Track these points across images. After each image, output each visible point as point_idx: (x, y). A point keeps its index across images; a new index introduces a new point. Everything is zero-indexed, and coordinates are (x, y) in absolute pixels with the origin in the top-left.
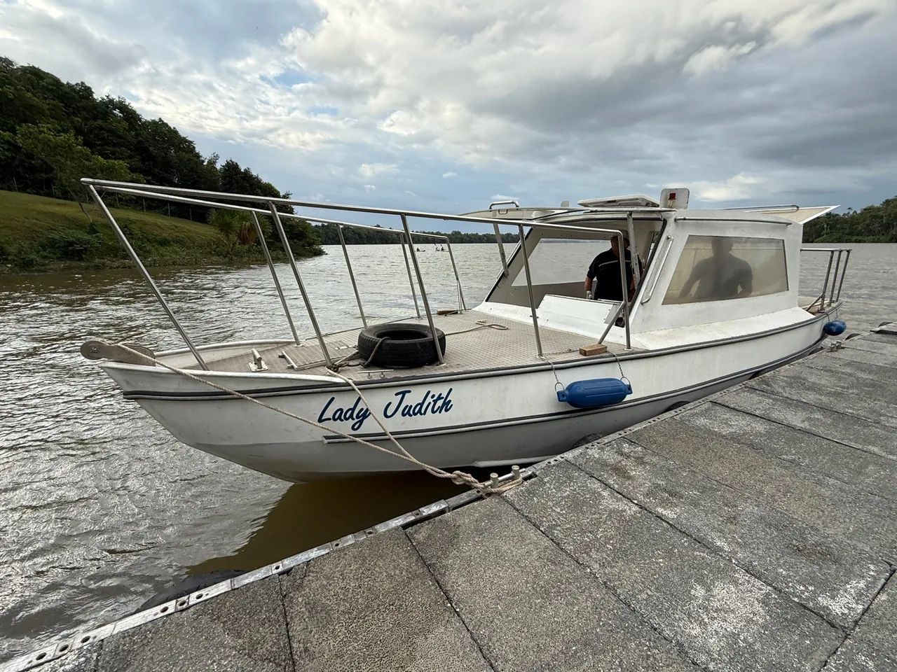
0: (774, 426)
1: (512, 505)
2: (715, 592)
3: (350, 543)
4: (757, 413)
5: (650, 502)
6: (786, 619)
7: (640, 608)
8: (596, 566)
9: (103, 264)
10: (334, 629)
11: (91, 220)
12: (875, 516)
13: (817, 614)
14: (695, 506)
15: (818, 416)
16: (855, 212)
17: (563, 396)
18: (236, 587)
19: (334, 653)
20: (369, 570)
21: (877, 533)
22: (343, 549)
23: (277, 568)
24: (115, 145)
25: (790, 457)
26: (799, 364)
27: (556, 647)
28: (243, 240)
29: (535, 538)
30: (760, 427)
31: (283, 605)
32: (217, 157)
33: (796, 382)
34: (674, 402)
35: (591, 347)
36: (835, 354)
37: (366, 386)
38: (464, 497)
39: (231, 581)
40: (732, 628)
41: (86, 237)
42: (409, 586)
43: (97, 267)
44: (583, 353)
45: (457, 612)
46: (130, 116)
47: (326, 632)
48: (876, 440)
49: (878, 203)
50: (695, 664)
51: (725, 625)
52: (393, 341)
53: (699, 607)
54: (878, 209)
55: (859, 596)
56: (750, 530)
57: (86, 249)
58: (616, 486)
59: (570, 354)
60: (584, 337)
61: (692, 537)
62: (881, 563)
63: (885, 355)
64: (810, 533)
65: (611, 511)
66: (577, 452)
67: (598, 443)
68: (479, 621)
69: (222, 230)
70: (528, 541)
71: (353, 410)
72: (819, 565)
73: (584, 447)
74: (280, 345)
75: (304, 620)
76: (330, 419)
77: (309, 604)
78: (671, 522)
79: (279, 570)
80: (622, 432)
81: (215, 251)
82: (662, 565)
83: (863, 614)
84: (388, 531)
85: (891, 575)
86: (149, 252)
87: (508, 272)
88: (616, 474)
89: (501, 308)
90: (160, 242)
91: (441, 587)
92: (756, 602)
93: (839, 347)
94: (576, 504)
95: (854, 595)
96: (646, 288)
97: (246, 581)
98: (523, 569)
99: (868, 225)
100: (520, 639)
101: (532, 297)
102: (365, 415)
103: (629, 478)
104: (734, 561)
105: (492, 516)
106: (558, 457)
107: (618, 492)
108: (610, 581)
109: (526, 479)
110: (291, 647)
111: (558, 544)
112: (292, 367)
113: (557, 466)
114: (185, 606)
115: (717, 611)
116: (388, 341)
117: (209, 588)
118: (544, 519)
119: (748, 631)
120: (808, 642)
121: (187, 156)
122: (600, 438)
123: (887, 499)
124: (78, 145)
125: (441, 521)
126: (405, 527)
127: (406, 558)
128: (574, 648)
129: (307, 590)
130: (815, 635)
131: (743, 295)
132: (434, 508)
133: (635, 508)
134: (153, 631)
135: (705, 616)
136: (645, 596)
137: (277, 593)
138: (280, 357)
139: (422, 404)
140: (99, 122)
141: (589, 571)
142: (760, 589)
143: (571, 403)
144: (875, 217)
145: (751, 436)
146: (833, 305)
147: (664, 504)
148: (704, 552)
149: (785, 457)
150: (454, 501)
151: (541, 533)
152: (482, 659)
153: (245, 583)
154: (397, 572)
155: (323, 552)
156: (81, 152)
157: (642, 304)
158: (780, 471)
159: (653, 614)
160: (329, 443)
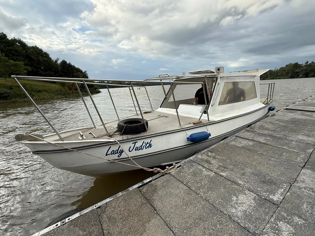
0: (255, 143)
1: (174, 176)
2: (239, 198)
3: (120, 195)
4: (250, 139)
5: (218, 171)
6: (261, 204)
7: (217, 205)
8: (202, 194)
9: (16, 101)
10: (118, 225)
11: (10, 84)
12: (286, 169)
13: (270, 201)
14: (232, 171)
15: (268, 138)
16: (278, 69)
17: (189, 139)
18: (82, 214)
19: (118, 232)
20: (128, 203)
21: (286, 174)
22: (118, 198)
23: (96, 206)
24: (17, 56)
25: (260, 152)
26: (262, 121)
27: (191, 221)
28: (70, 89)
29: (182, 187)
30: (251, 143)
31: (99, 219)
32: (58, 59)
33: (262, 127)
34: (224, 137)
35: (196, 121)
36: (273, 117)
37: (122, 142)
38: (158, 175)
39: (80, 213)
40: (245, 209)
41: (9, 91)
42: (142, 207)
43: (14, 102)
44: (194, 124)
45: (158, 214)
46: (23, 45)
47: (115, 226)
48: (286, 144)
49: (284, 66)
50: (234, 221)
51: (242, 208)
52: (130, 125)
53: (234, 203)
54: (284, 68)
55: (282, 194)
56: (249, 177)
57: (9, 95)
58: (207, 167)
59: (190, 125)
60: (194, 118)
61: (231, 181)
62: (288, 183)
63: (287, 116)
64: (267, 176)
65: (206, 175)
66: (194, 156)
67: (201, 153)
68: (166, 216)
69: (62, 86)
70: (180, 188)
71: (118, 150)
72: (269, 186)
73: (196, 155)
74: (89, 129)
75: (107, 223)
76: (110, 154)
77: (108, 217)
78: (225, 177)
79: (96, 207)
80: (208, 149)
81: (59, 93)
82: (223, 191)
83: (283, 200)
84: (133, 189)
85: (291, 187)
86: (34, 95)
87: (166, 97)
88: (207, 163)
89: (165, 110)
90: (38, 91)
91: (152, 206)
92: (252, 200)
93: (274, 115)
94: (195, 174)
95: (280, 194)
96: (213, 100)
97: (85, 212)
98: (179, 197)
99: (282, 73)
100: (179, 220)
101: (175, 105)
102: (122, 151)
103: (211, 164)
104: (244, 187)
105: (168, 181)
106: (188, 159)
107: (208, 169)
108: (207, 198)
109: (178, 167)
110: (103, 232)
111: (190, 188)
112: (95, 137)
113: (188, 162)
114: (64, 223)
115: (240, 204)
116: (128, 125)
117: (72, 216)
118: (185, 180)
119: (250, 209)
120: (267, 210)
121: (46, 59)
122: (201, 151)
123: (289, 163)
124: (3, 56)
125: (151, 184)
126: (139, 187)
127: (140, 198)
128: (197, 221)
129: (107, 213)
130: (269, 207)
131: (243, 100)
132: (148, 180)
133: (214, 174)
134: (54, 233)
135: (236, 206)
136: (218, 202)
137: (96, 215)
138: (89, 133)
139: (142, 146)
140: (11, 47)
141: (200, 196)
142: (253, 195)
143: (191, 141)
144: (284, 70)
145: (248, 146)
146: (271, 101)
147: (222, 171)
148: (235, 186)
149: (259, 152)
150: (154, 177)
151: (184, 185)
152: (168, 228)
153: (85, 213)
154: (137, 203)
155: (111, 199)
156: (4, 59)
157: (212, 106)
158: (257, 157)
159: (221, 207)
160: (110, 162)
